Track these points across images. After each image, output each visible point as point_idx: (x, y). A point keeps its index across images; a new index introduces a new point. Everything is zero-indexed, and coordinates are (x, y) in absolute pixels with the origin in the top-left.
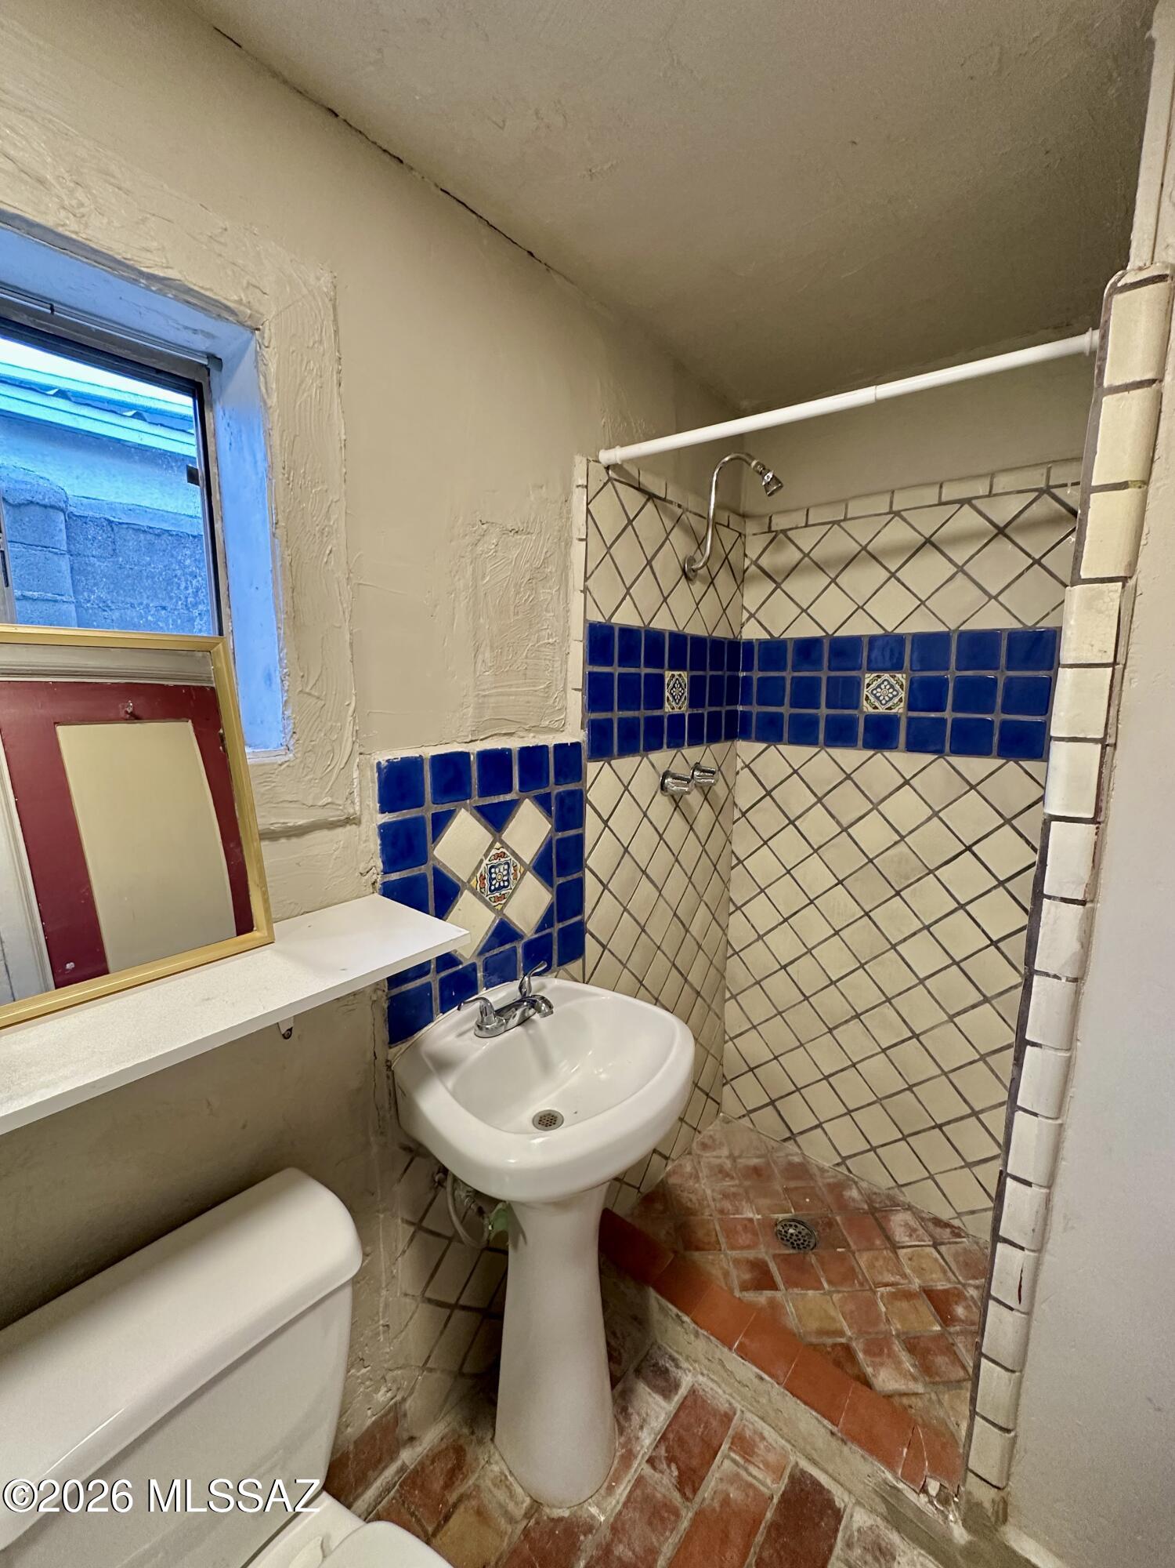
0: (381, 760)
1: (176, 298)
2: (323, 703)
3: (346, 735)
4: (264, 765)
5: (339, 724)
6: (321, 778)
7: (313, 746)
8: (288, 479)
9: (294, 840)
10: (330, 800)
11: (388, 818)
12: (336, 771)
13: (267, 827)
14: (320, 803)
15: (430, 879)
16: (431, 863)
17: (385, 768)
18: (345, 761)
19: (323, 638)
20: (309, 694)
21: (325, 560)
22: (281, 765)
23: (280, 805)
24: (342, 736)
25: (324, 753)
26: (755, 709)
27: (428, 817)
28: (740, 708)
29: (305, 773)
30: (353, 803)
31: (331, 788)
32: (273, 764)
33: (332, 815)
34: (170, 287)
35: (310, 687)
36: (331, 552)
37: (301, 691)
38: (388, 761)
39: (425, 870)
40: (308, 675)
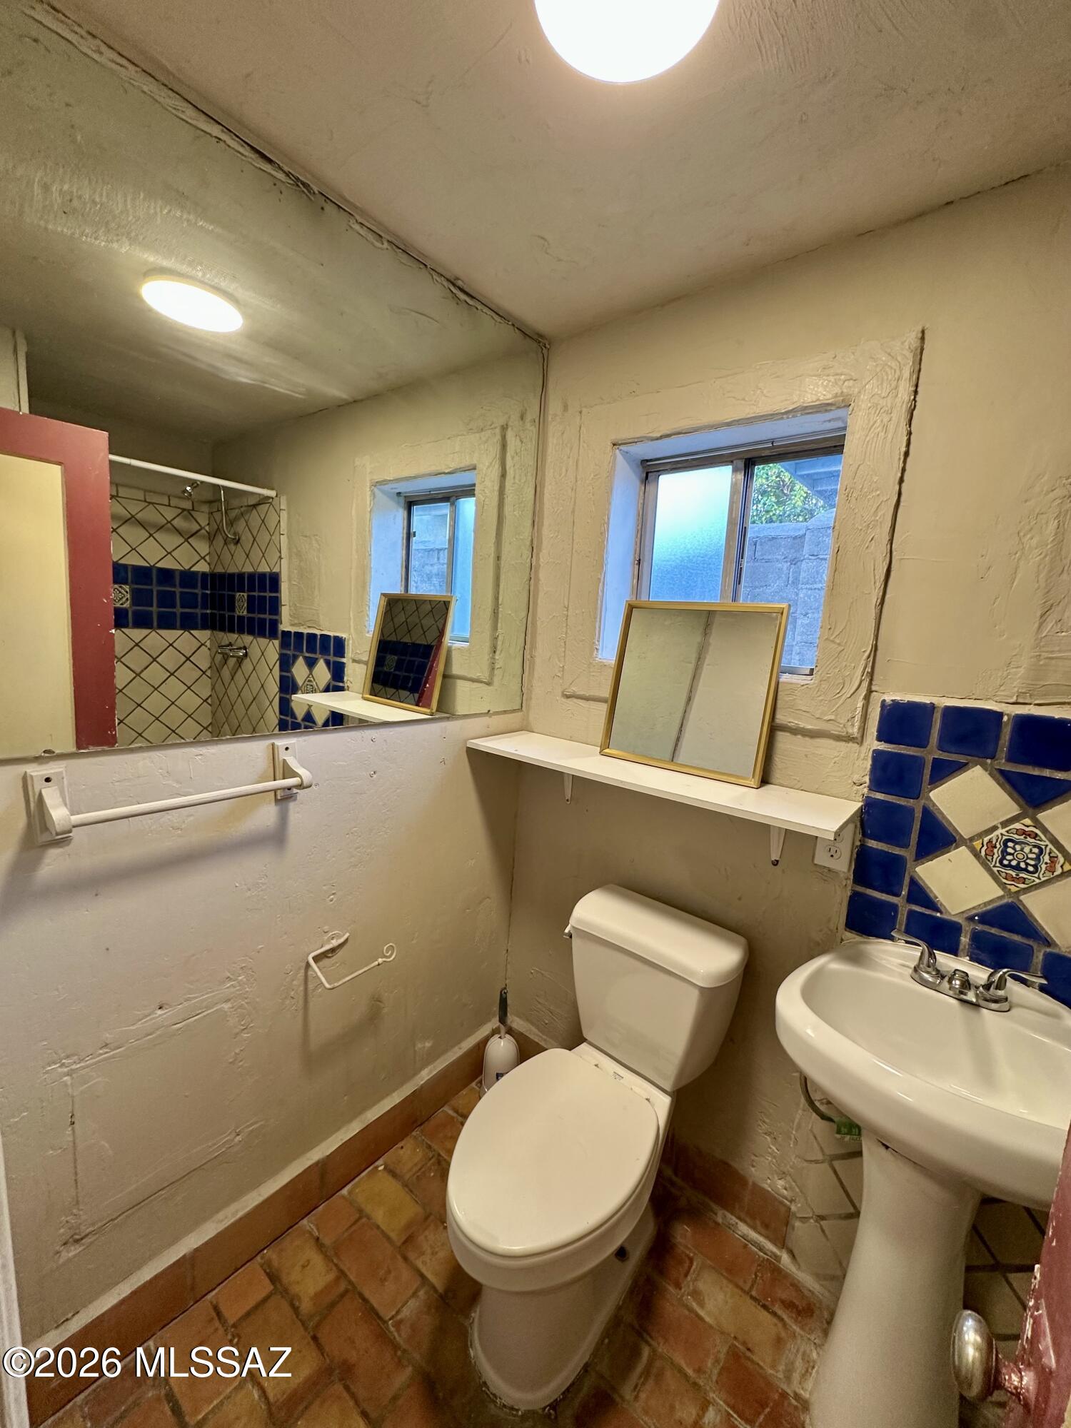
0: (886, 698)
1: (802, 415)
2: (843, 648)
3: (856, 675)
4: (791, 684)
5: (853, 665)
6: (830, 701)
7: (829, 677)
8: (848, 496)
9: (807, 739)
10: (833, 717)
11: (882, 746)
12: (844, 698)
13: (785, 723)
14: (825, 718)
15: (918, 815)
16: (922, 802)
17: (890, 705)
18: (852, 692)
19: (852, 603)
20: (833, 641)
21: (866, 546)
22: (803, 686)
23: (797, 712)
24: (854, 674)
25: (836, 683)
26: (198, 611)
27: (929, 759)
28: (208, 611)
29: (818, 695)
30: (853, 725)
31: (836, 710)
32: (798, 684)
33: (835, 729)
34: (797, 411)
35: (833, 637)
36: (872, 539)
37: (827, 639)
38: (892, 700)
39: (916, 805)
40: (835, 628)
